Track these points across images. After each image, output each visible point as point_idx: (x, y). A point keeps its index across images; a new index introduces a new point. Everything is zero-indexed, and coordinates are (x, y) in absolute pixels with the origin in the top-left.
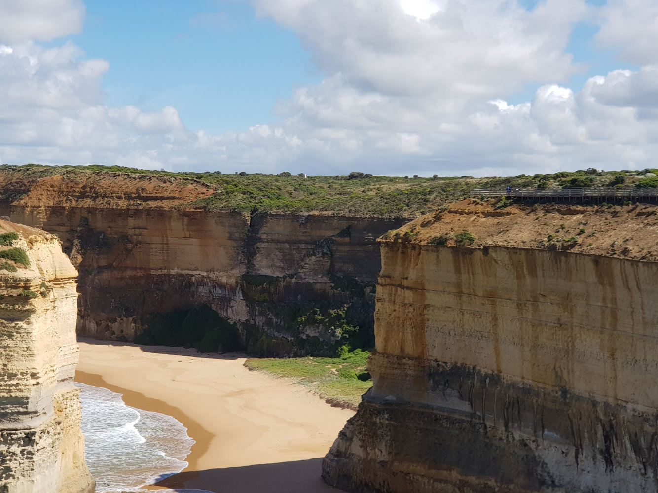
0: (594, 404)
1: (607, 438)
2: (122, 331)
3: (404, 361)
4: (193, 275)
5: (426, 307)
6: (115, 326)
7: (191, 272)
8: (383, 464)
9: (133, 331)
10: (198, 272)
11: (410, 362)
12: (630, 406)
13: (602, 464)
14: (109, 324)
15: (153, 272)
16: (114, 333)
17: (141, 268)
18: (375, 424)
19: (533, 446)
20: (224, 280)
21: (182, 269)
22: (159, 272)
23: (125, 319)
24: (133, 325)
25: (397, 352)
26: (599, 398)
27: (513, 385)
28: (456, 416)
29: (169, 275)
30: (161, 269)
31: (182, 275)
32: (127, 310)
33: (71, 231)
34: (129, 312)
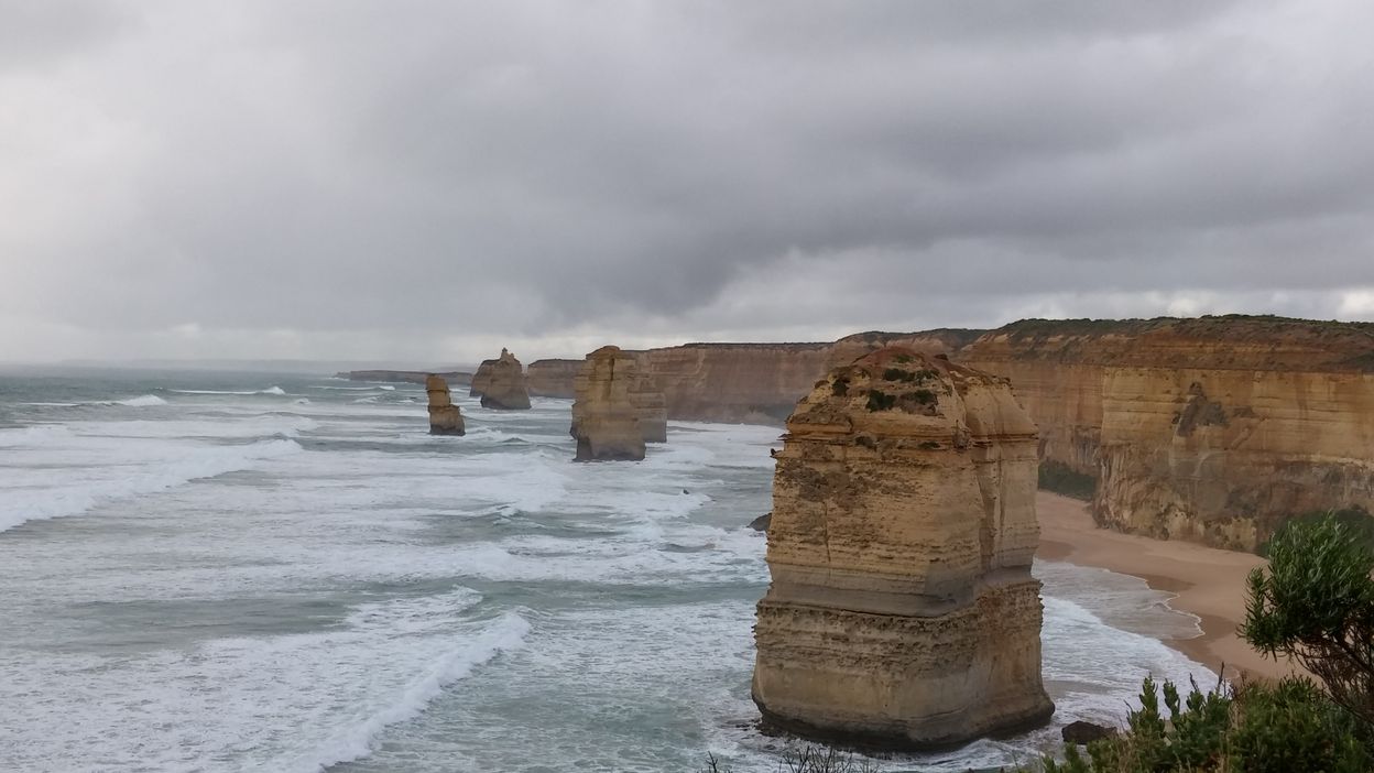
2: (1238, 537)
4: (1343, 464)
6: (1229, 530)
7: (1341, 460)
9: (1254, 537)
10: (1350, 460)
14: (1222, 527)
15: (1286, 458)
16: (1226, 538)
17: (1268, 451)
21: (1328, 455)
22: (1295, 458)
23: (1243, 520)
24: (1254, 529)
29: (1307, 464)
30: (1297, 453)
31: (1326, 464)
32: (1246, 507)
33: (1180, 401)
34: (1248, 511)
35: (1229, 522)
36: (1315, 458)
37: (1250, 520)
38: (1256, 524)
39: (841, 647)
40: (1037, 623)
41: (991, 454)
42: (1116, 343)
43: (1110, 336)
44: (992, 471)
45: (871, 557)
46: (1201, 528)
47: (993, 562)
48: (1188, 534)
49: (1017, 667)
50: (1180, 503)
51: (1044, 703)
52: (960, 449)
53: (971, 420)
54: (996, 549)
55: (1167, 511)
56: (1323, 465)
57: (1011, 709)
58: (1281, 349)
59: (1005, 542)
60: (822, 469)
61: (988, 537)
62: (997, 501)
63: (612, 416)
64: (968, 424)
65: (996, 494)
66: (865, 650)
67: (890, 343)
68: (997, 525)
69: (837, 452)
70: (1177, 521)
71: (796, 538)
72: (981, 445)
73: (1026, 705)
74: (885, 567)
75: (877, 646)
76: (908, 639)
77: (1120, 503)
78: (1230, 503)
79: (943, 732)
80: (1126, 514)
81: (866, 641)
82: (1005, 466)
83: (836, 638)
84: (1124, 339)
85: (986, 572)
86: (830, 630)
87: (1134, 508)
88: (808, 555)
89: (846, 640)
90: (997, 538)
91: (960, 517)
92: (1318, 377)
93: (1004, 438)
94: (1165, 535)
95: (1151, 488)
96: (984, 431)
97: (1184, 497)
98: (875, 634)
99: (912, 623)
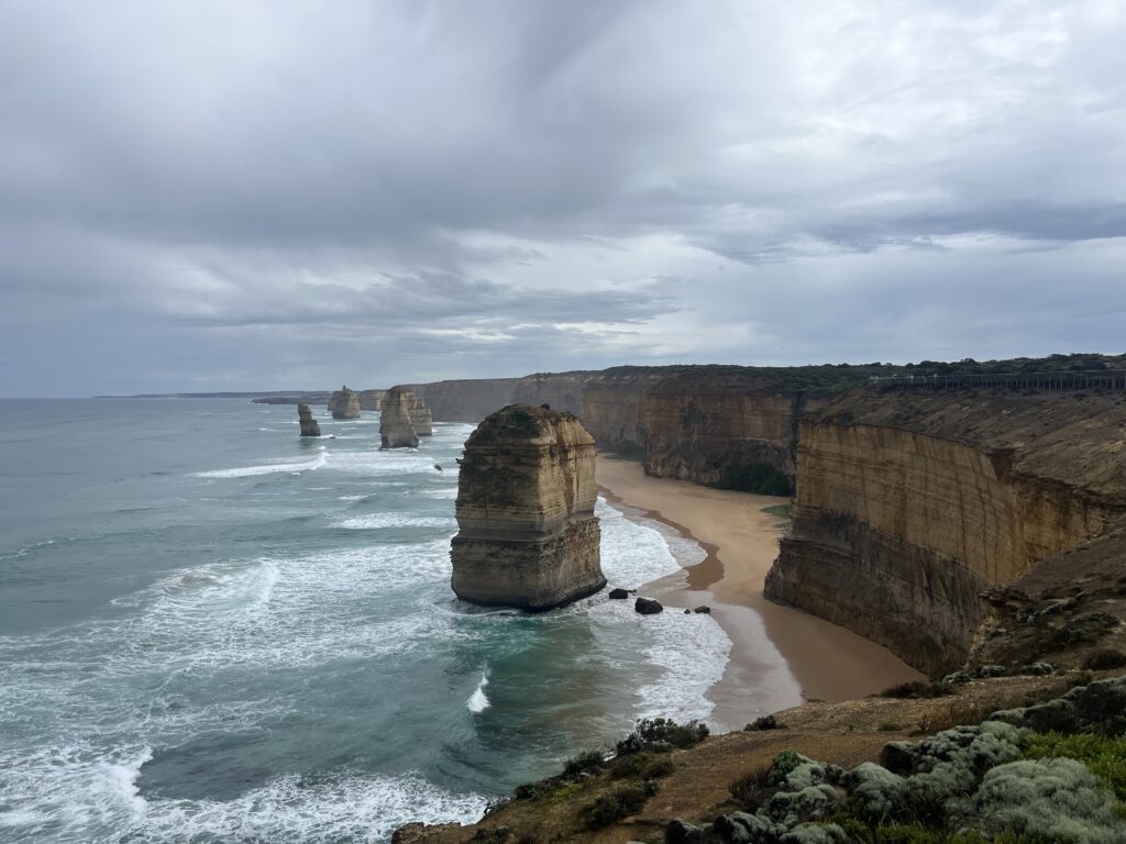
0: (919, 549)
1: (929, 578)
2: (711, 480)
3: (811, 510)
4: (759, 441)
5: (824, 470)
7: (758, 439)
8: (794, 585)
9: (719, 479)
10: (763, 439)
11: (815, 511)
12: (938, 553)
13: (927, 599)
14: (704, 475)
16: (706, 480)
17: (726, 435)
18: (789, 555)
19: (885, 579)
20: (780, 444)
21: (753, 437)
22: (738, 439)
23: (714, 470)
24: (719, 475)
25: (806, 503)
26: (921, 546)
27: (874, 531)
28: (843, 553)
29: (744, 441)
30: (739, 437)
31: (753, 441)
32: (715, 464)
33: (683, 410)
34: (716, 465)
35: (706, 472)
36: (748, 439)
37: (717, 471)
38: (720, 472)
39: (494, 560)
40: (597, 539)
41: (571, 455)
42: (655, 380)
43: (653, 377)
44: (572, 464)
45: (508, 513)
46: (695, 475)
47: (574, 510)
48: (689, 478)
49: (587, 562)
50: (684, 463)
51: (601, 581)
52: (552, 455)
53: (560, 439)
54: (575, 503)
55: (679, 467)
56: (751, 441)
57: (583, 585)
58: (730, 384)
59: (579, 501)
60: (484, 468)
61: (569, 497)
62: (575, 480)
63: (399, 424)
64: (558, 441)
65: (574, 476)
66: (507, 561)
67: (549, 379)
68: (575, 491)
69: (490, 459)
70: (684, 471)
71: (470, 505)
72: (565, 451)
73: (592, 582)
74: (517, 518)
75: (513, 559)
76: (528, 555)
77: (656, 462)
78: (708, 463)
79: (548, 601)
80: (659, 469)
81: (506, 557)
82: (579, 461)
83: (491, 555)
84: (659, 377)
85: (570, 515)
86: (489, 551)
87: (663, 466)
88: (477, 514)
89: (497, 557)
90: (575, 498)
91: (554, 490)
92: (747, 399)
93: (579, 447)
94: (678, 478)
95: (670, 456)
96: (567, 445)
97: (686, 460)
98: (511, 552)
99: (530, 546)
